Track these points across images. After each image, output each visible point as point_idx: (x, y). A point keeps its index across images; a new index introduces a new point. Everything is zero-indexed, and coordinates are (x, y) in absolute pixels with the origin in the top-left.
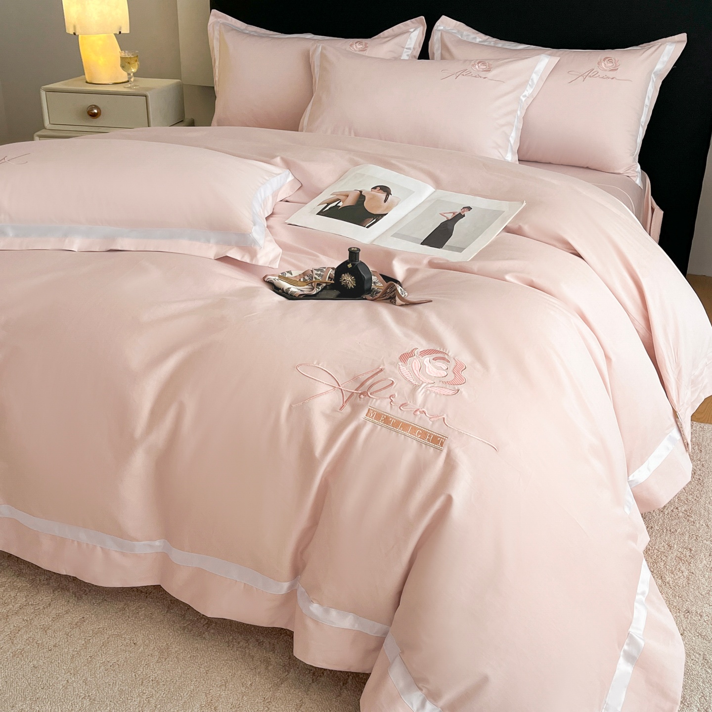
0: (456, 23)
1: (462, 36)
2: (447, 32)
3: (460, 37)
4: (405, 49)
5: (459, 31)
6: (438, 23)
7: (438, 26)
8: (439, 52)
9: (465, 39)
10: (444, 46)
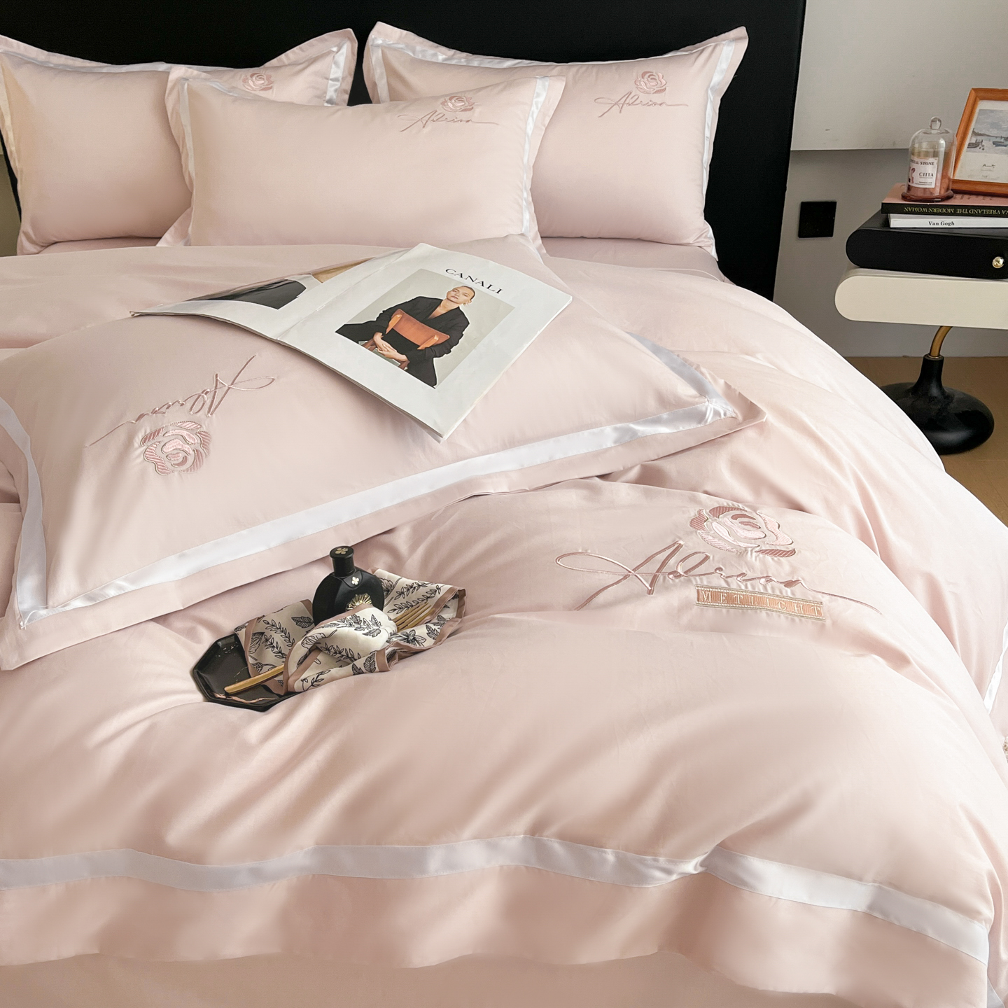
0: (401, 33)
1: (414, 53)
2: (389, 47)
3: (412, 54)
4: (330, 82)
5: (407, 46)
6: (373, 35)
7: (373, 40)
8: (384, 81)
9: (420, 57)
10: (391, 71)
